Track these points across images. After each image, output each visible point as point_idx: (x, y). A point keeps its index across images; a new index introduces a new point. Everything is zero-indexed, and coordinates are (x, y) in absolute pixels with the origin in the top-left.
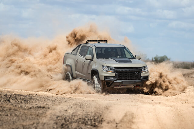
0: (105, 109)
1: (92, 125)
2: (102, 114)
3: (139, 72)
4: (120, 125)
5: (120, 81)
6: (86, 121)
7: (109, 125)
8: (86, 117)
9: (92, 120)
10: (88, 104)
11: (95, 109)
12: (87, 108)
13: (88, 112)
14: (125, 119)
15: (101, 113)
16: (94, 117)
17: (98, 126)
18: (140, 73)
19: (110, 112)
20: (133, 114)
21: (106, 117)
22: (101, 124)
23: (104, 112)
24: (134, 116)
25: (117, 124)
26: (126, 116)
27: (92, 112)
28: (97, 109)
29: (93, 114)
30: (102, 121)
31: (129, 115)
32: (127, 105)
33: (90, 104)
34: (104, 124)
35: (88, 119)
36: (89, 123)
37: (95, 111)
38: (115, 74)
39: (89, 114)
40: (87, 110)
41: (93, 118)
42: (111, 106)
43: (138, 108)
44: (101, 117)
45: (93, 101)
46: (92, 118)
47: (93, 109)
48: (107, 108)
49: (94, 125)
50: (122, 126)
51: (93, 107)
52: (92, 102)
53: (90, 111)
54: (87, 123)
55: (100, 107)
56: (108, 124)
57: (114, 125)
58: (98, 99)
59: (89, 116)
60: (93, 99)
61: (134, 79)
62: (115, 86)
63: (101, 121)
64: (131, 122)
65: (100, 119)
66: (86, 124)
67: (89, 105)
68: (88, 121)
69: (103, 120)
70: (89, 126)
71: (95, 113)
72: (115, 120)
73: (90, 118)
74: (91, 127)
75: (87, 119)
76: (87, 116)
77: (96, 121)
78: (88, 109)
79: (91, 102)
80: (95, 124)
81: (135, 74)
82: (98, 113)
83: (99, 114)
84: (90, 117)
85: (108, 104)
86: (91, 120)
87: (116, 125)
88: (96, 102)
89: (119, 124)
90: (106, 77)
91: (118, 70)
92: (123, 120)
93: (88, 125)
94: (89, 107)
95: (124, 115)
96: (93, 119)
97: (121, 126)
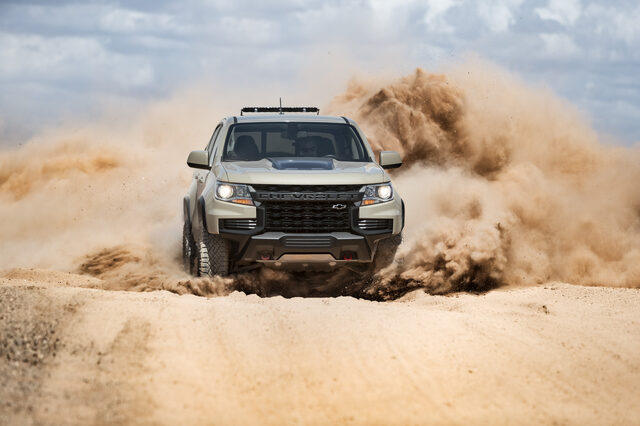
0: (66, 311)
1: (26, 361)
2: (56, 326)
3: (350, 203)
4: (109, 357)
5: (275, 236)
6: (8, 347)
7: (78, 358)
8: (11, 337)
9: (28, 345)
10: (15, 299)
11: (37, 313)
12: (13, 309)
13: (17, 323)
14: (125, 342)
15: (54, 322)
16: (34, 335)
17: (45, 361)
18: (352, 208)
19: (80, 321)
20: (149, 324)
21: (69, 336)
22: (54, 355)
23: (64, 319)
24: (152, 333)
25: (100, 354)
26: (126, 331)
27: (26, 323)
28: (41, 312)
29: (30, 327)
30: (55, 346)
31: (137, 328)
32: (130, 299)
33: (22, 298)
34: (63, 356)
35: (16, 343)
36: (18, 353)
37: (35, 318)
38: (257, 210)
39: (16, 326)
40: (12, 316)
41: (30, 339)
42: (84, 304)
43: (162, 309)
44: (54, 336)
45: (31, 288)
46: (26, 339)
47: (29, 313)
48: (71, 309)
49: (34, 359)
50: (116, 360)
51: (30, 307)
52: (28, 292)
53: (23, 320)
54: (11, 354)
55: (50, 305)
56: (73, 357)
57: (93, 360)
58: (46, 284)
59: (18, 332)
60: (32, 284)
61: (330, 231)
62: (260, 254)
63: (54, 348)
64: (142, 348)
65: (51, 342)
66: (9, 358)
67: (18, 300)
68: (15, 348)
69: (58, 343)
70: (17, 364)
71: (36, 325)
72: (95, 345)
73: (20, 341)
74: (25, 365)
75: (11, 342)
76: (12, 334)
77: (38, 346)
78: (15, 311)
79: (23, 292)
80: (35, 355)
81: (335, 210)
82: (45, 323)
83: (48, 326)
84: (23, 337)
85: (74, 297)
86: (24, 343)
87: (97, 357)
88: (39, 293)
89: (105, 354)
90: (225, 223)
91: (266, 195)
92: (117, 344)
93: (15, 360)
94: (19, 307)
95: (122, 328)
96: (29, 342)
97: (112, 362)
